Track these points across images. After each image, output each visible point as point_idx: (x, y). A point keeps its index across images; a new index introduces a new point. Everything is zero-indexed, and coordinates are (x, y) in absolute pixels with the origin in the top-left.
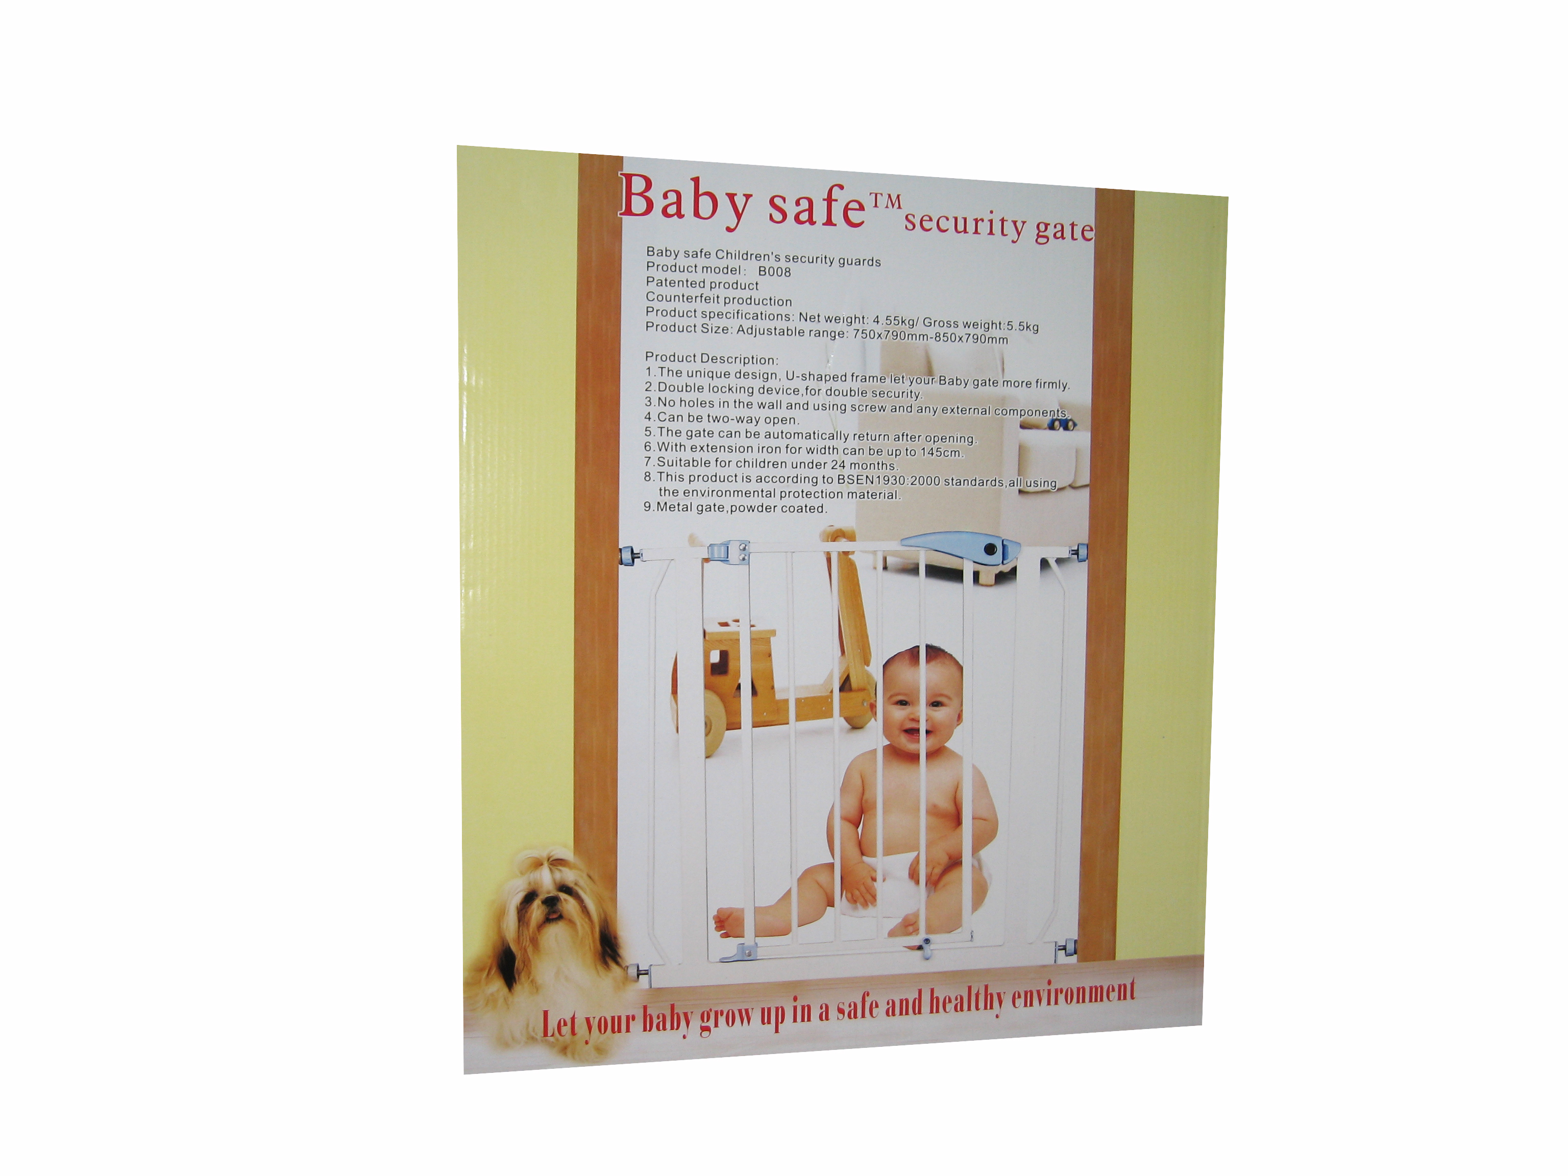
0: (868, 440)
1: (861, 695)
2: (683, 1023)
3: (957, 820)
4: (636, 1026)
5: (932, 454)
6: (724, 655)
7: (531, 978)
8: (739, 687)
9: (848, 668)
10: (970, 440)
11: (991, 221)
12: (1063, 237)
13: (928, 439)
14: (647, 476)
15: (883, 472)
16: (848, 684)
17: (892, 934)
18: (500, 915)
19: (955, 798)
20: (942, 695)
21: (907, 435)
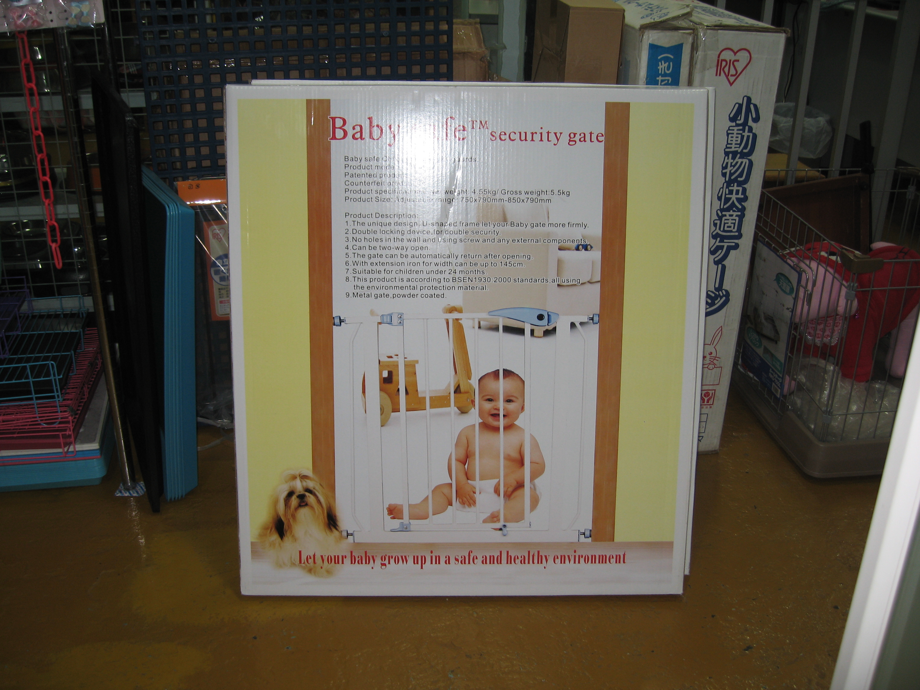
0: (469, 258)
1: (466, 395)
2: (372, 561)
3: (521, 463)
4: (347, 561)
5: (506, 265)
6: (390, 373)
7: (292, 534)
8: (398, 390)
9: (459, 380)
10: (529, 257)
11: (541, 134)
12: (585, 141)
13: (504, 257)
14: (347, 279)
15: (477, 276)
16: (459, 389)
17: (485, 521)
18: (276, 502)
19: (520, 451)
20: (512, 396)
21: (492, 255)
